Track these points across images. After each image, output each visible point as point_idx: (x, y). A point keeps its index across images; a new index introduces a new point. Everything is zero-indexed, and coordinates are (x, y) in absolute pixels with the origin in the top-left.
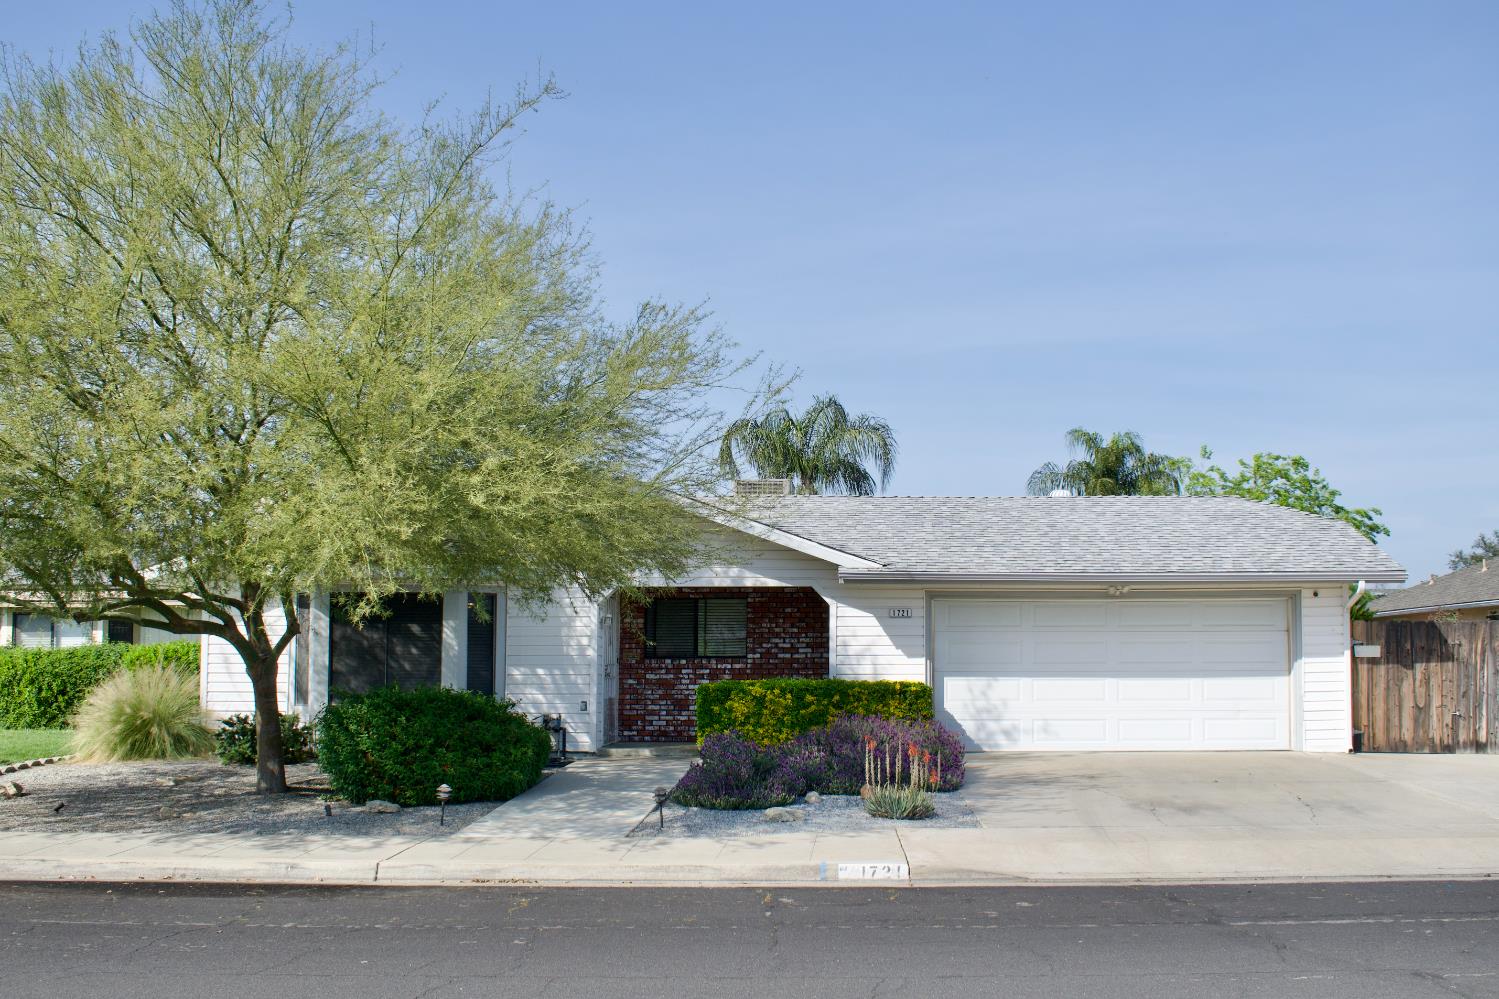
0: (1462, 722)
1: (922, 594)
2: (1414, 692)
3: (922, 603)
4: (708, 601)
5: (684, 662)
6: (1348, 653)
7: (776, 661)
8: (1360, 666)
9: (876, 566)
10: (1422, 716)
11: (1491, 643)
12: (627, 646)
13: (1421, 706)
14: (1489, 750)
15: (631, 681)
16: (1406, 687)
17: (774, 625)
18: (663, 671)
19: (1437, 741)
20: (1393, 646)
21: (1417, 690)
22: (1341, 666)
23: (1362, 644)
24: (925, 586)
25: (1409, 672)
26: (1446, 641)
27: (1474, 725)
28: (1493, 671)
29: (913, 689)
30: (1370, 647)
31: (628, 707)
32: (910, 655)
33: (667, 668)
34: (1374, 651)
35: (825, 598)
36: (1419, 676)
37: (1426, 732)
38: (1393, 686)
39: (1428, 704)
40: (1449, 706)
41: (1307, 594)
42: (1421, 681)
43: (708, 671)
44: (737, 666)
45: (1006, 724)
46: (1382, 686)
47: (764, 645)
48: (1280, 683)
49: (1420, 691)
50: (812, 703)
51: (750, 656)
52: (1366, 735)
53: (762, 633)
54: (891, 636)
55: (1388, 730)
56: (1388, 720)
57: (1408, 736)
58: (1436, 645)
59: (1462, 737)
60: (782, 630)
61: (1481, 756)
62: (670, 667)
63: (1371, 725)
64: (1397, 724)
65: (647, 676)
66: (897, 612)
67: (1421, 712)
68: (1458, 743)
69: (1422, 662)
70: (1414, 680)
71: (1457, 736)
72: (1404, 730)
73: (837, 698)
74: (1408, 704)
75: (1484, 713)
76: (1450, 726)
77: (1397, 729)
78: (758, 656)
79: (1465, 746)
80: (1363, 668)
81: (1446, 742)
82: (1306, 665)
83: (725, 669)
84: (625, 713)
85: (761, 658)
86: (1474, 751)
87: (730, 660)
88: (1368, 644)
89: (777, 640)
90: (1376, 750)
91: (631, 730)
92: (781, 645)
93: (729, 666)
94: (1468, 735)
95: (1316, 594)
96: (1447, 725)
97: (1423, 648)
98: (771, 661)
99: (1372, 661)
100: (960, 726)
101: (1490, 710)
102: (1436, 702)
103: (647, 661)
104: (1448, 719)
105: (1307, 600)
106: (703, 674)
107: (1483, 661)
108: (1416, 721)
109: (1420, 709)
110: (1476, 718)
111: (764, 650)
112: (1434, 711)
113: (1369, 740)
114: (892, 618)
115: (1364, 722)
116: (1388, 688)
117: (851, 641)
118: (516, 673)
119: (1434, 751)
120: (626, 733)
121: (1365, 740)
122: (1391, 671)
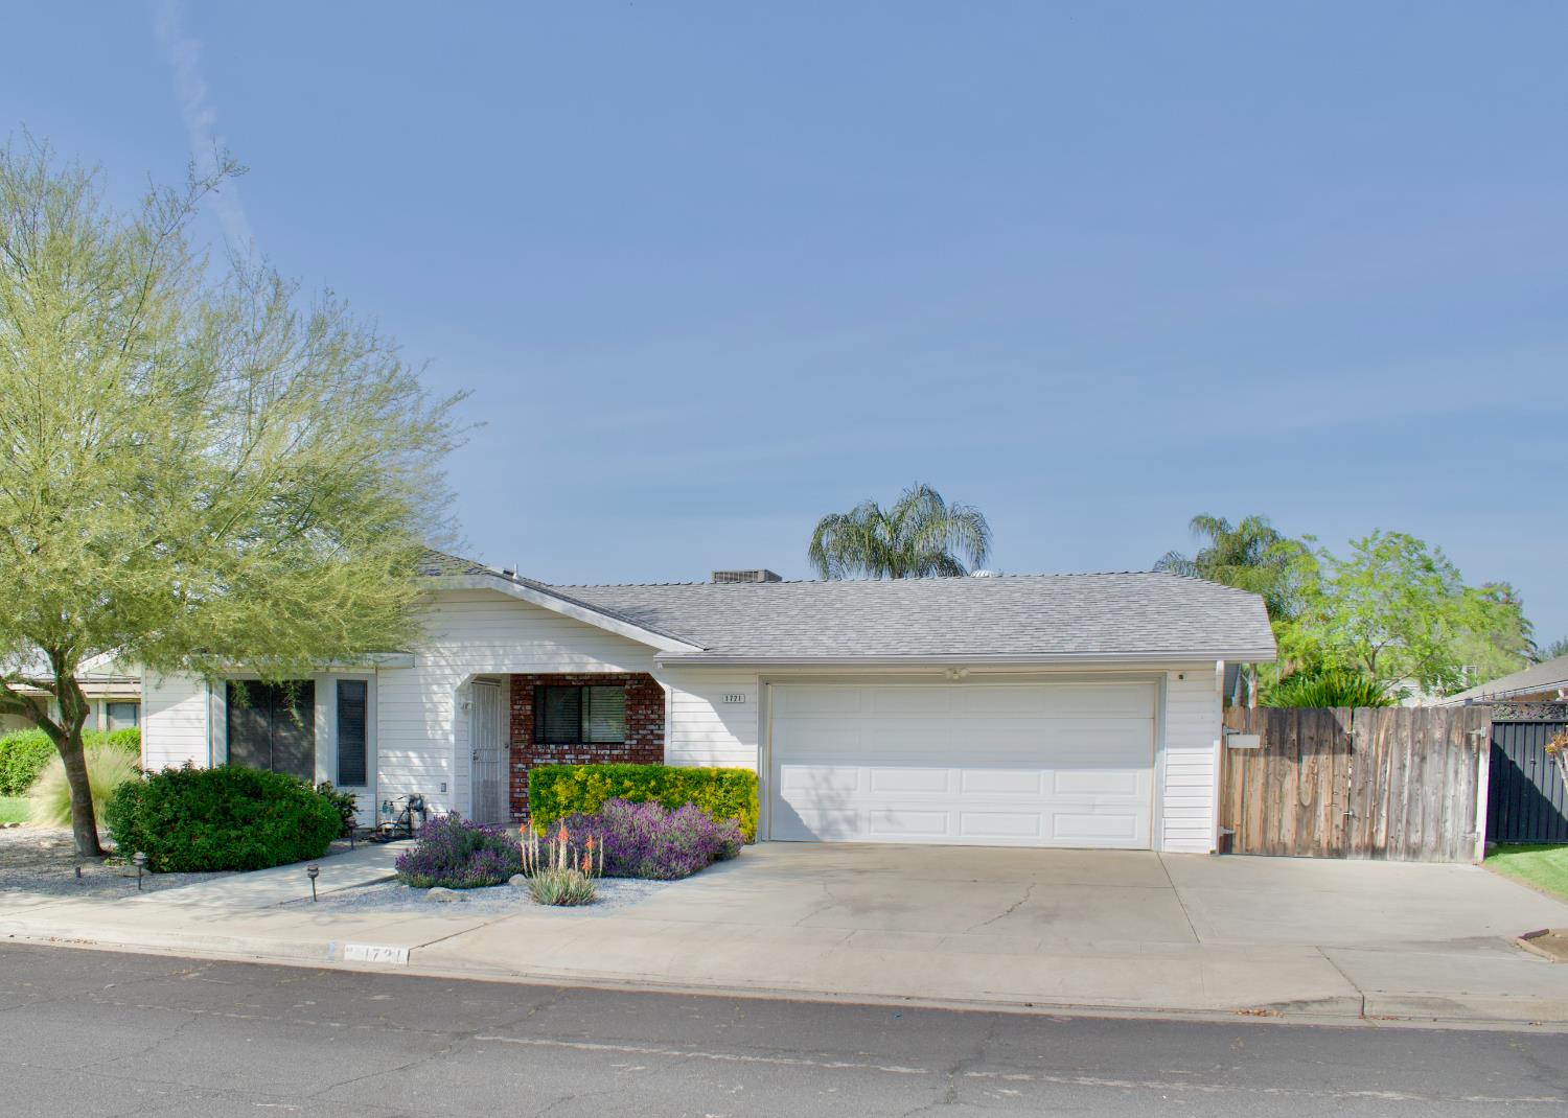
0: (1355, 823)
1: (756, 679)
2: (1298, 788)
3: (756, 688)
4: (592, 688)
5: (566, 747)
6: (1217, 744)
7: (652, 748)
8: (1234, 757)
9: (697, 650)
10: (1308, 814)
11: (1397, 732)
12: (516, 732)
13: (1306, 804)
14: (1388, 856)
15: (520, 766)
16: (1289, 783)
17: (649, 712)
18: (549, 756)
19: (1324, 844)
20: (1276, 736)
21: (1302, 786)
22: (1209, 758)
23: (1238, 733)
24: (757, 670)
25: (1294, 766)
26: (1341, 730)
27: (1371, 827)
28: (1398, 766)
29: (728, 776)
30: (1247, 736)
31: (518, 790)
32: (745, 742)
33: (552, 754)
34: (1254, 741)
35: (661, 684)
36: (1305, 770)
37: (1311, 834)
38: (1272, 782)
39: (1315, 801)
40: (1341, 806)
41: (1173, 676)
42: (1308, 776)
43: (588, 757)
44: (615, 752)
45: (850, 813)
46: (1260, 779)
47: (641, 732)
48: (1143, 776)
49: (1307, 788)
50: (630, 789)
51: (628, 742)
52: (1238, 837)
53: (638, 720)
54: (726, 723)
55: (1264, 831)
56: (1265, 820)
57: (1288, 837)
58: (1329, 735)
59: (1355, 840)
60: (657, 716)
61: (1377, 863)
62: (554, 752)
63: (1245, 823)
64: (1276, 824)
65: (535, 761)
66: (729, 698)
67: (1306, 812)
68: (1350, 846)
69: (1310, 754)
70: (1299, 774)
71: (1349, 840)
72: (1283, 831)
73: (653, 783)
74: (1291, 803)
75: (1384, 813)
76: (1341, 827)
77: (1276, 830)
78: (635, 742)
79: (1358, 850)
80: (1238, 761)
81: (1334, 846)
82: (1171, 757)
83: (605, 755)
84: (515, 796)
85: (638, 744)
86: (1369, 857)
87: (608, 746)
88: (1245, 733)
89: (652, 727)
90: (1249, 852)
91: (520, 812)
92: (656, 732)
93: (608, 752)
94: (1363, 836)
95: (1181, 677)
96: (1337, 826)
97: (1312, 738)
98: (647, 747)
99: (1251, 753)
100: (797, 814)
101: (1392, 810)
102: (1324, 800)
103: (534, 746)
104: (1339, 820)
105: (1173, 685)
106: (584, 760)
107: (1386, 754)
108: (1299, 821)
109: (1304, 807)
110: (1374, 818)
111: (640, 737)
112: (1322, 811)
113: (1241, 841)
114: (726, 704)
115: (1237, 820)
116: (1266, 784)
117: (691, 727)
118: (394, 756)
119: (1319, 854)
120: (516, 815)
121: (1236, 841)
122: (1271, 765)
